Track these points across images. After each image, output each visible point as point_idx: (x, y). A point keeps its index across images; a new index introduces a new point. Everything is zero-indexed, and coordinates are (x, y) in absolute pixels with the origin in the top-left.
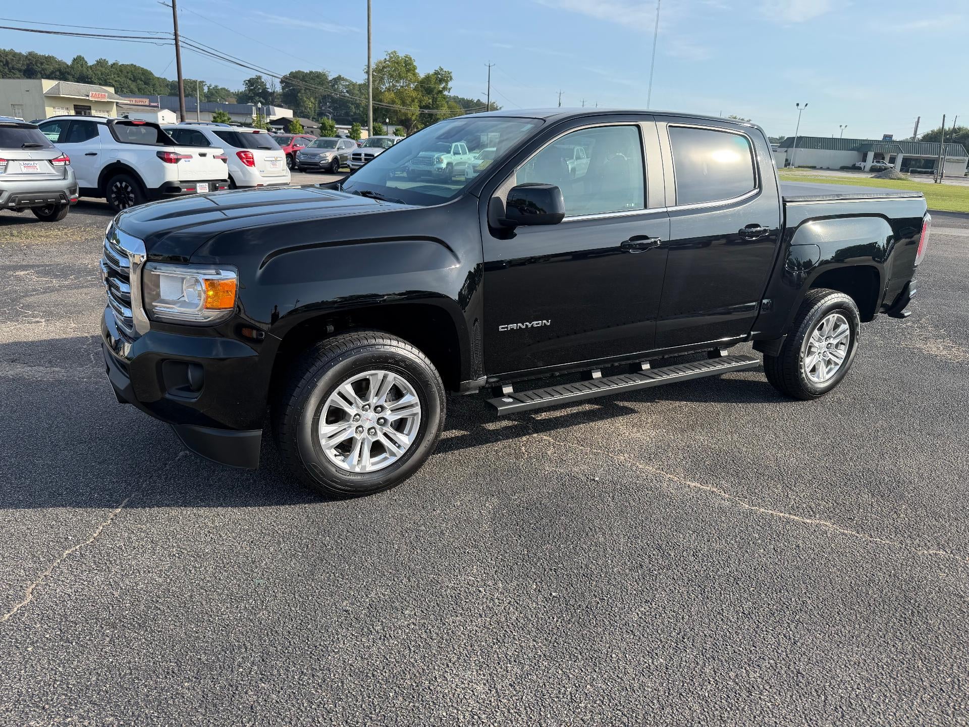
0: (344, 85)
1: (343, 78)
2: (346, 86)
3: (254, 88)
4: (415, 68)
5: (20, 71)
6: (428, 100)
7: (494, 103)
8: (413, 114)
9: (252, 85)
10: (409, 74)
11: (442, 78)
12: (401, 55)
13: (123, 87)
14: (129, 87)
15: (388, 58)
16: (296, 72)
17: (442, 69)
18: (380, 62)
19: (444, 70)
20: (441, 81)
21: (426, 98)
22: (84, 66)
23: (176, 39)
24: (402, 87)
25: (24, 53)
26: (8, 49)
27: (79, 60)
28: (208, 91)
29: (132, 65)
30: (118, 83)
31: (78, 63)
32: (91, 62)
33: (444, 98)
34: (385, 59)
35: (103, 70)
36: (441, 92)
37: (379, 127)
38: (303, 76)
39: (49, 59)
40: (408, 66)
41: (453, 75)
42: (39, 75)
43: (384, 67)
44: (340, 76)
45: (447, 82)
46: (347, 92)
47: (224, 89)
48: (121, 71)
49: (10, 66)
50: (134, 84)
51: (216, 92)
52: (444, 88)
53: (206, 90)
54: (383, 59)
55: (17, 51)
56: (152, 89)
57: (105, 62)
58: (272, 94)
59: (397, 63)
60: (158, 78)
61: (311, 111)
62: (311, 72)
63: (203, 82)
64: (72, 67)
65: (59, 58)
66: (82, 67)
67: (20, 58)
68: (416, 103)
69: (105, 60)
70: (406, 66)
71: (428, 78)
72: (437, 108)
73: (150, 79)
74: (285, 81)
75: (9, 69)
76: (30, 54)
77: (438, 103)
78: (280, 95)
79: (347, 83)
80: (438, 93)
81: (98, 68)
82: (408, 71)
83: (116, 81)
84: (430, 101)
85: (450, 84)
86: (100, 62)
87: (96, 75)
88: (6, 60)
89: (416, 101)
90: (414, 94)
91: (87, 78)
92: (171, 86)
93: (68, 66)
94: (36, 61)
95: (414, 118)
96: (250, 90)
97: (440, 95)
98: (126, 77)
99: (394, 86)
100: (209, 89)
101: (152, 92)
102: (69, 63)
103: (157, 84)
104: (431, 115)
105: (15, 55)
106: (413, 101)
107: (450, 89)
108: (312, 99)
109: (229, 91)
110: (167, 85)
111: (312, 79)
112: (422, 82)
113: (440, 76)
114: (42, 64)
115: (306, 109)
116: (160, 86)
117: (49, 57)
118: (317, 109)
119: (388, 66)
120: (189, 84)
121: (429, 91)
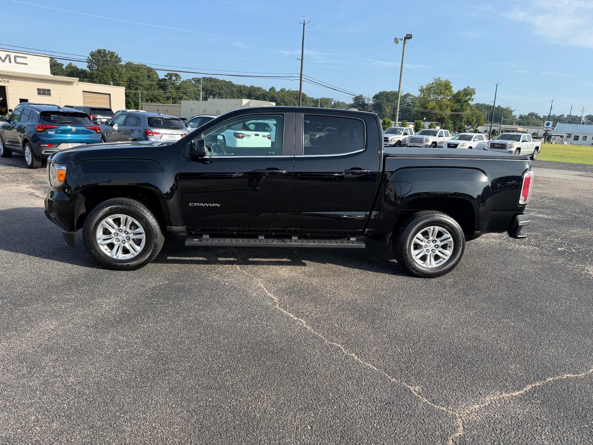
0: (409, 99)
1: (410, 94)
2: (411, 99)
3: (358, 102)
4: (451, 87)
5: (245, 95)
6: (457, 106)
7: (509, 107)
8: (446, 115)
9: (357, 100)
10: (447, 91)
11: (468, 93)
12: (443, 79)
13: (291, 103)
14: (294, 102)
15: (434, 82)
16: (383, 92)
17: (469, 88)
18: (429, 85)
19: (470, 88)
20: (467, 95)
21: (456, 105)
22: (274, 92)
23: (301, 77)
24: (442, 99)
25: (249, 86)
26: (242, 84)
27: (272, 89)
28: (334, 104)
29: (297, 91)
30: (288, 101)
31: (271, 91)
32: (278, 90)
33: (468, 105)
34: (433, 83)
35: (283, 94)
36: (466, 101)
37: (419, 123)
38: (386, 94)
39: (259, 89)
40: (447, 86)
41: (476, 91)
42: (253, 97)
43: (431, 87)
44: (408, 93)
45: (471, 95)
46: (411, 102)
47: (343, 102)
48: (291, 94)
49: (242, 93)
50: (296, 101)
51: (338, 104)
52: (469, 99)
53: (333, 103)
54: (431, 83)
55: (246, 85)
56: (305, 103)
57: (285, 89)
58: (367, 104)
59: (440, 85)
60: (309, 98)
61: (388, 114)
62: (391, 92)
63: (332, 99)
64: (268, 93)
65: (264, 88)
66: (273, 93)
67: (247, 89)
68: (449, 109)
69: (285, 88)
70: (445, 86)
71: (459, 93)
72: (463, 111)
73: (304, 98)
74: (376, 97)
75: (241, 94)
76: (251, 86)
77: (463, 108)
78: (372, 105)
79: (412, 98)
80: (464, 102)
81: (280, 93)
82: (447, 89)
83: (288, 100)
84: (459, 107)
85: (473, 97)
86: (282, 90)
87: (279, 96)
88: (240, 90)
89: (449, 107)
90: (448, 103)
91: (275, 98)
92: (315, 102)
93: (267, 92)
94: (253, 90)
95: (446, 117)
96: (355, 103)
97: (465, 103)
98: (293, 97)
99: (436, 98)
100: (334, 103)
101: (305, 105)
102: (268, 91)
103: (308, 101)
104: (458, 115)
105: (244, 87)
106: (447, 107)
107: (473, 100)
108: (390, 107)
109: (345, 104)
110: (313, 101)
111: (391, 96)
112: (454, 96)
113: (467, 92)
114: (256, 91)
115: (385, 113)
116: (309, 102)
117: (260, 88)
118: (392, 113)
119: (434, 87)
120: (324, 100)
121: (458, 101)
